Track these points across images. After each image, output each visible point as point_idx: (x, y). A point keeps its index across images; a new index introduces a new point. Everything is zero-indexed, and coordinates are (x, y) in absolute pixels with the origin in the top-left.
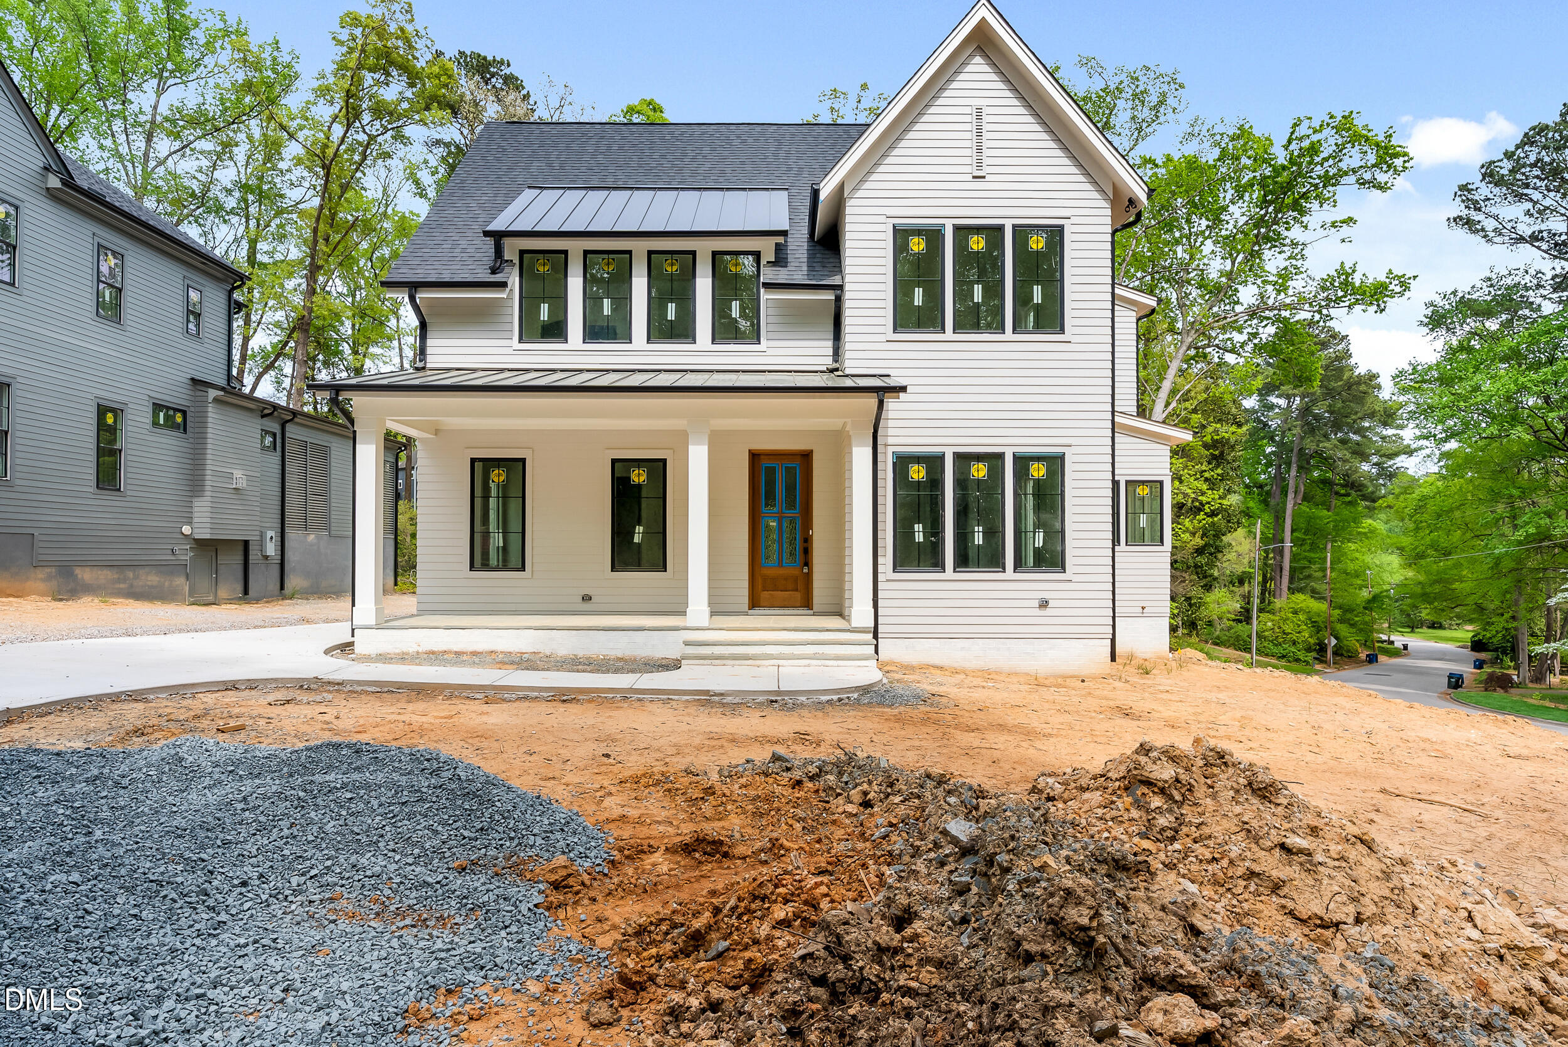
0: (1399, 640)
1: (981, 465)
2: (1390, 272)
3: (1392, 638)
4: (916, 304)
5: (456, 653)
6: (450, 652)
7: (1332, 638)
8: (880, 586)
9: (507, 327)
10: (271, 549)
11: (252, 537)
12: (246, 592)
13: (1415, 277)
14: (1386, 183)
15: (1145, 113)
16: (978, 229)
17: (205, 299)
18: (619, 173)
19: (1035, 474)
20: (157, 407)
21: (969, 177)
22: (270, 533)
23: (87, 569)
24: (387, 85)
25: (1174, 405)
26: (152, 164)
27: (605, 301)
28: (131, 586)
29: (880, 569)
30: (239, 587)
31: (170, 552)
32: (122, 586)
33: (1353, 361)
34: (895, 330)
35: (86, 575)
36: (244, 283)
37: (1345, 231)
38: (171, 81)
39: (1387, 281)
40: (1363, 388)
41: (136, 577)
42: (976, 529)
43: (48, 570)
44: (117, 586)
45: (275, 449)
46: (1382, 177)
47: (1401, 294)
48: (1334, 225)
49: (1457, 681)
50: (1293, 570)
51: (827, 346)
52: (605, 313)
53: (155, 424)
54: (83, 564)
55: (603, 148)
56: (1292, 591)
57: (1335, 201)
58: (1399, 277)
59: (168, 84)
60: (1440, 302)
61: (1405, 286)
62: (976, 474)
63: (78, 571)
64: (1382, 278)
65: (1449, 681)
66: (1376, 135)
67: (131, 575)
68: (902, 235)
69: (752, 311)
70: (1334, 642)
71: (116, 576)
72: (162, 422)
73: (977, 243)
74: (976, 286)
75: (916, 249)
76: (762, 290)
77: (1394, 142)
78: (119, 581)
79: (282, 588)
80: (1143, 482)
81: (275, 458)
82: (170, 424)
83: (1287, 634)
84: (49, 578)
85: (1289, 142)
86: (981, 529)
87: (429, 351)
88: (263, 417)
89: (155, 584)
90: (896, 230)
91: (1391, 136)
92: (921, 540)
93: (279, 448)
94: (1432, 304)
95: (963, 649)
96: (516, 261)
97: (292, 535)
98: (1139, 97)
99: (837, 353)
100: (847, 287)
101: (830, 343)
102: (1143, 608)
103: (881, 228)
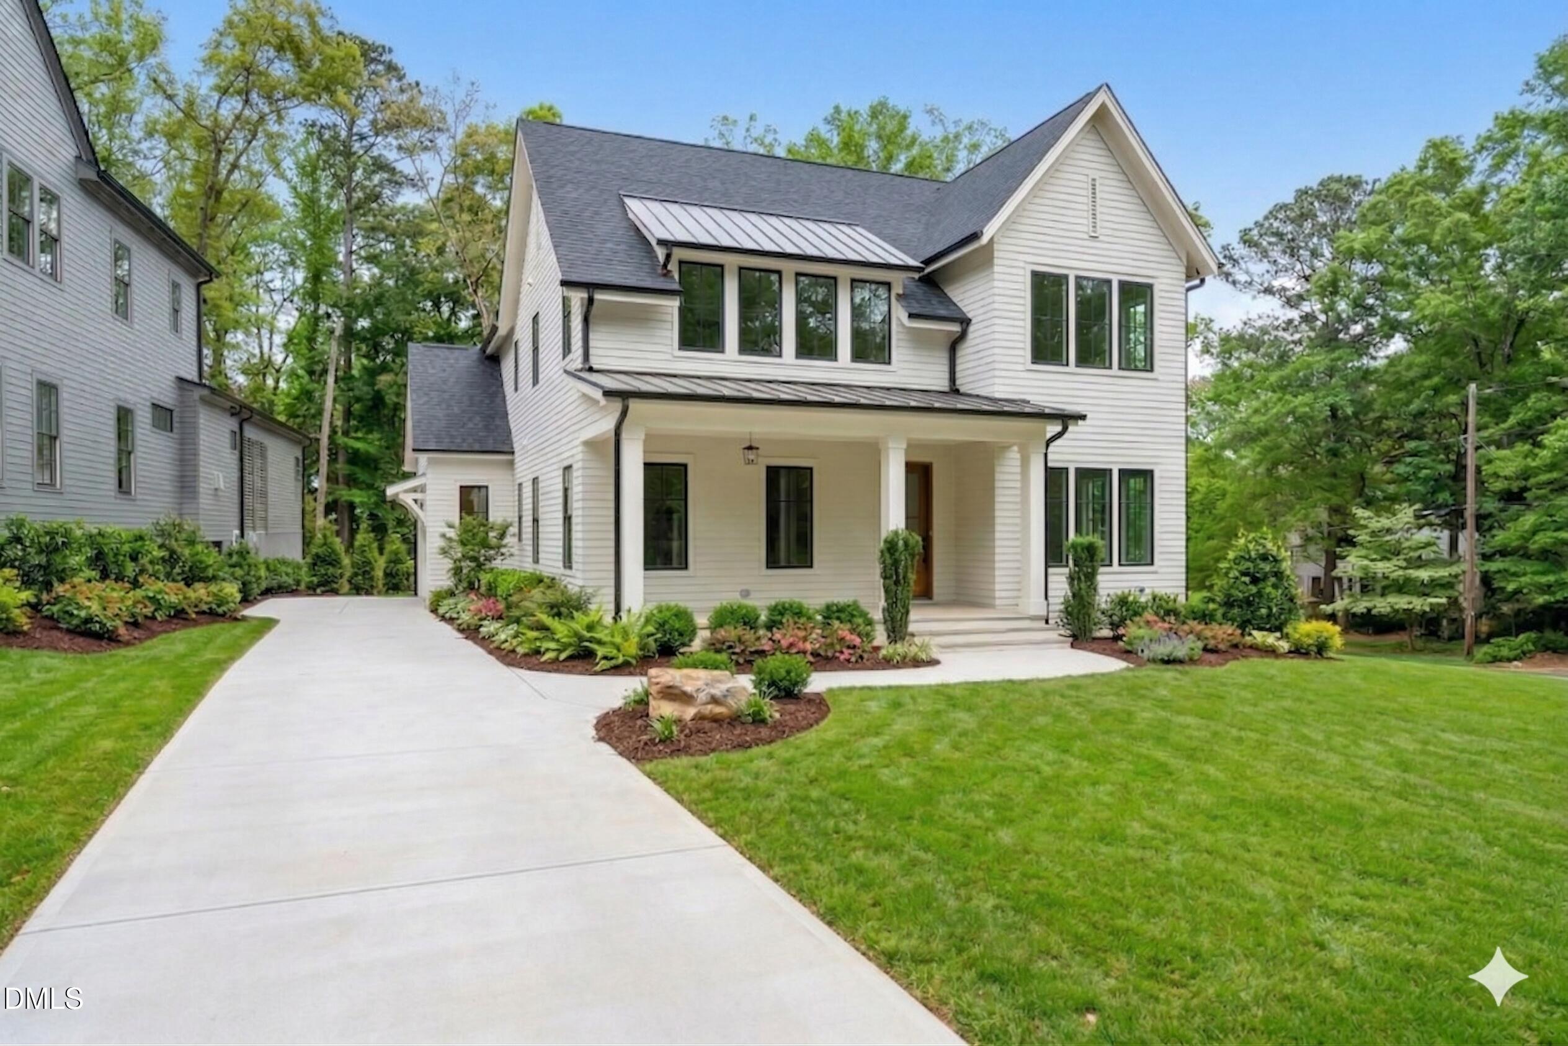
9: (667, 333)
17: (182, 294)
20: (155, 407)
21: (1087, 236)
22: (235, 533)
34: (1032, 361)
45: (235, 448)
51: (942, 370)
81: (236, 458)
87: (592, 351)
88: (231, 415)
93: (238, 447)
99: (953, 378)
101: (946, 368)
103: (1021, 272)
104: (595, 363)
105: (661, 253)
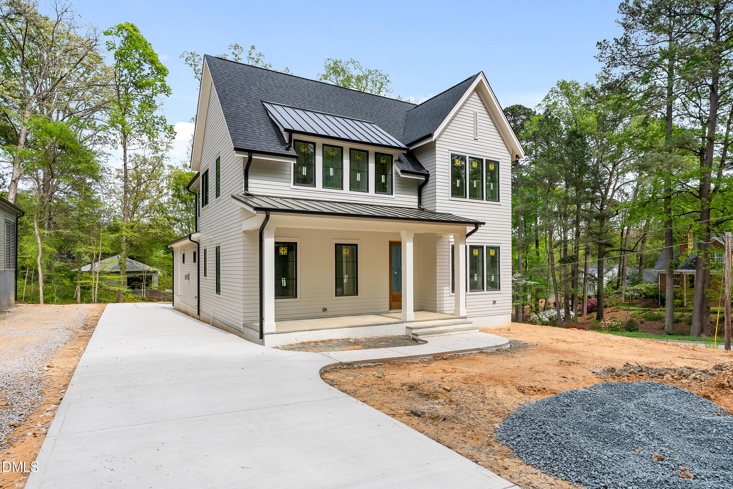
1: (477, 250)
4: (458, 186)
6: (311, 342)
9: (288, 177)
16: (475, 159)
19: (492, 254)
21: (473, 139)
27: (331, 169)
34: (452, 196)
42: (475, 275)
51: (415, 198)
52: (331, 175)
62: (475, 254)
73: (476, 165)
74: (475, 181)
75: (458, 164)
87: (249, 185)
90: (452, 156)
96: (292, 144)
99: (420, 202)
100: (431, 176)
101: (417, 197)
103: (447, 154)
104: (251, 191)
105: (286, 136)
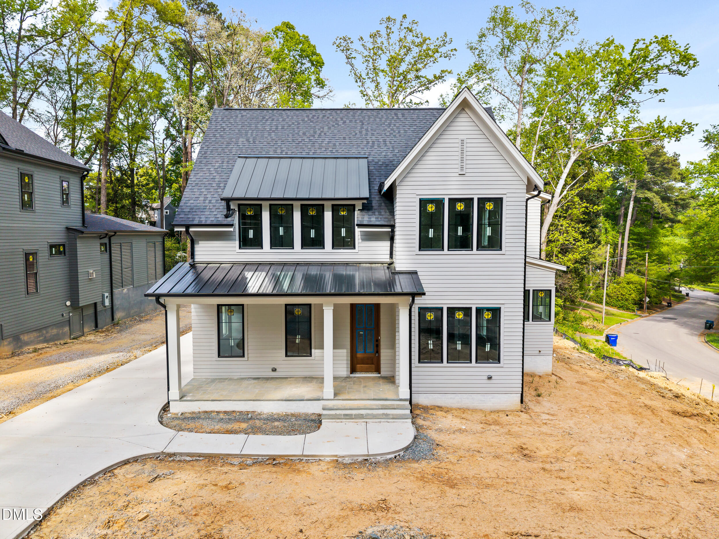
0: (684, 290)
1: (460, 313)
2: (684, 121)
3: (681, 289)
4: (430, 236)
5: (217, 412)
6: (214, 412)
7: (647, 298)
8: (413, 369)
9: (233, 241)
10: (107, 302)
11: (99, 300)
12: (96, 326)
13: (697, 125)
14: (684, 72)
15: (556, 34)
16: (460, 200)
17: (70, 185)
18: (283, 146)
19: (486, 317)
20: (51, 247)
21: (457, 175)
22: (106, 294)
23: (26, 335)
24: (145, 13)
25: (565, 192)
26: (20, 60)
27: (281, 228)
28: (45, 337)
29: (413, 361)
30: (93, 324)
31: (61, 316)
32: (41, 338)
33: (665, 150)
34: (420, 249)
35: (25, 338)
36: (88, 173)
37: (661, 96)
38: (28, 14)
39: (682, 125)
40: (670, 166)
41: (47, 332)
42: (458, 342)
43: (8, 340)
44: (39, 339)
45: (106, 251)
46: (682, 68)
47: (689, 133)
48: (656, 91)
49: (710, 325)
50: (628, 260)
51: (386, 250)
52: (281, 234)
53: (51, 253)
54: (23, 333)
55: (274, 128)
56: (628, 271)
57: (657, 80)
58: (689, 124)
59: (26, 16)
60: (711, 130)
61: (691, 129)
62: (458, 317)
63: (22, 337)
64: (680, 124)
65: (706, 325)
66: (680, 47)
67: (45, 332)
68: (423, 203)
69: (351, 234)
70: (648, 299)
71: (38, 335)
72: (54, 253)
73: (460, 207)
74: (459, 227)
75: (430, 210)
76: (356, 227)
77: (689, 51)
78: (39, 336)
79: (113, 319)
80: (542, 290)
81: (107, 256)
82: (59, 253)
83: (624, 295)
84: (9, 343)
85: (633, 52)
86: (460, 342)
87: (196, 253)
88: (101, 239)
89: (55, 333)
90: (421, 200)
91: (687, 49)
92: (432, 348)
93: (108, 250)
94: (707, 131)
95: (451, 398)
96: (237, 209)
97: (115, 291)
98: (554, 24)
99: (391, 254)
100: (397, 225)
101: (388, 248)
102: (540, 351)
103: (414, 200)
104: (197, 258)
